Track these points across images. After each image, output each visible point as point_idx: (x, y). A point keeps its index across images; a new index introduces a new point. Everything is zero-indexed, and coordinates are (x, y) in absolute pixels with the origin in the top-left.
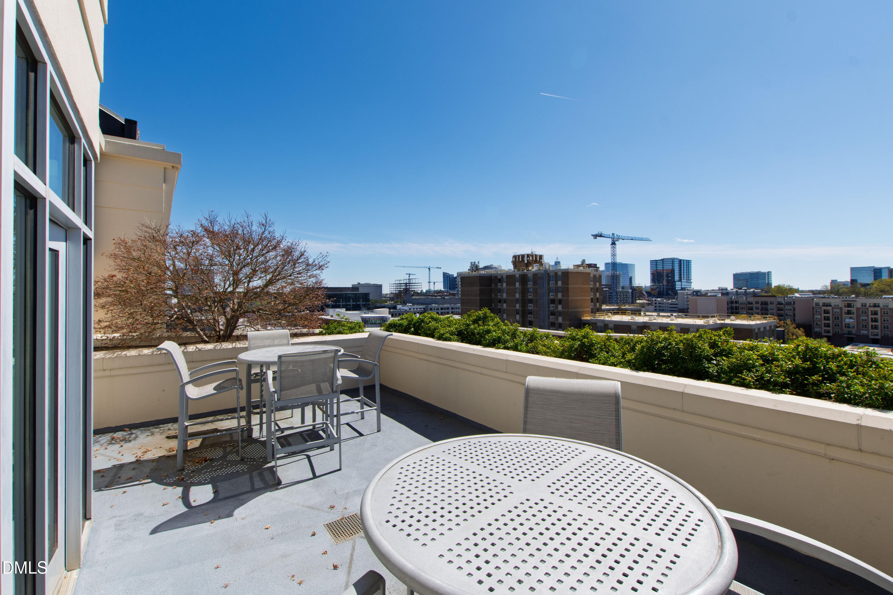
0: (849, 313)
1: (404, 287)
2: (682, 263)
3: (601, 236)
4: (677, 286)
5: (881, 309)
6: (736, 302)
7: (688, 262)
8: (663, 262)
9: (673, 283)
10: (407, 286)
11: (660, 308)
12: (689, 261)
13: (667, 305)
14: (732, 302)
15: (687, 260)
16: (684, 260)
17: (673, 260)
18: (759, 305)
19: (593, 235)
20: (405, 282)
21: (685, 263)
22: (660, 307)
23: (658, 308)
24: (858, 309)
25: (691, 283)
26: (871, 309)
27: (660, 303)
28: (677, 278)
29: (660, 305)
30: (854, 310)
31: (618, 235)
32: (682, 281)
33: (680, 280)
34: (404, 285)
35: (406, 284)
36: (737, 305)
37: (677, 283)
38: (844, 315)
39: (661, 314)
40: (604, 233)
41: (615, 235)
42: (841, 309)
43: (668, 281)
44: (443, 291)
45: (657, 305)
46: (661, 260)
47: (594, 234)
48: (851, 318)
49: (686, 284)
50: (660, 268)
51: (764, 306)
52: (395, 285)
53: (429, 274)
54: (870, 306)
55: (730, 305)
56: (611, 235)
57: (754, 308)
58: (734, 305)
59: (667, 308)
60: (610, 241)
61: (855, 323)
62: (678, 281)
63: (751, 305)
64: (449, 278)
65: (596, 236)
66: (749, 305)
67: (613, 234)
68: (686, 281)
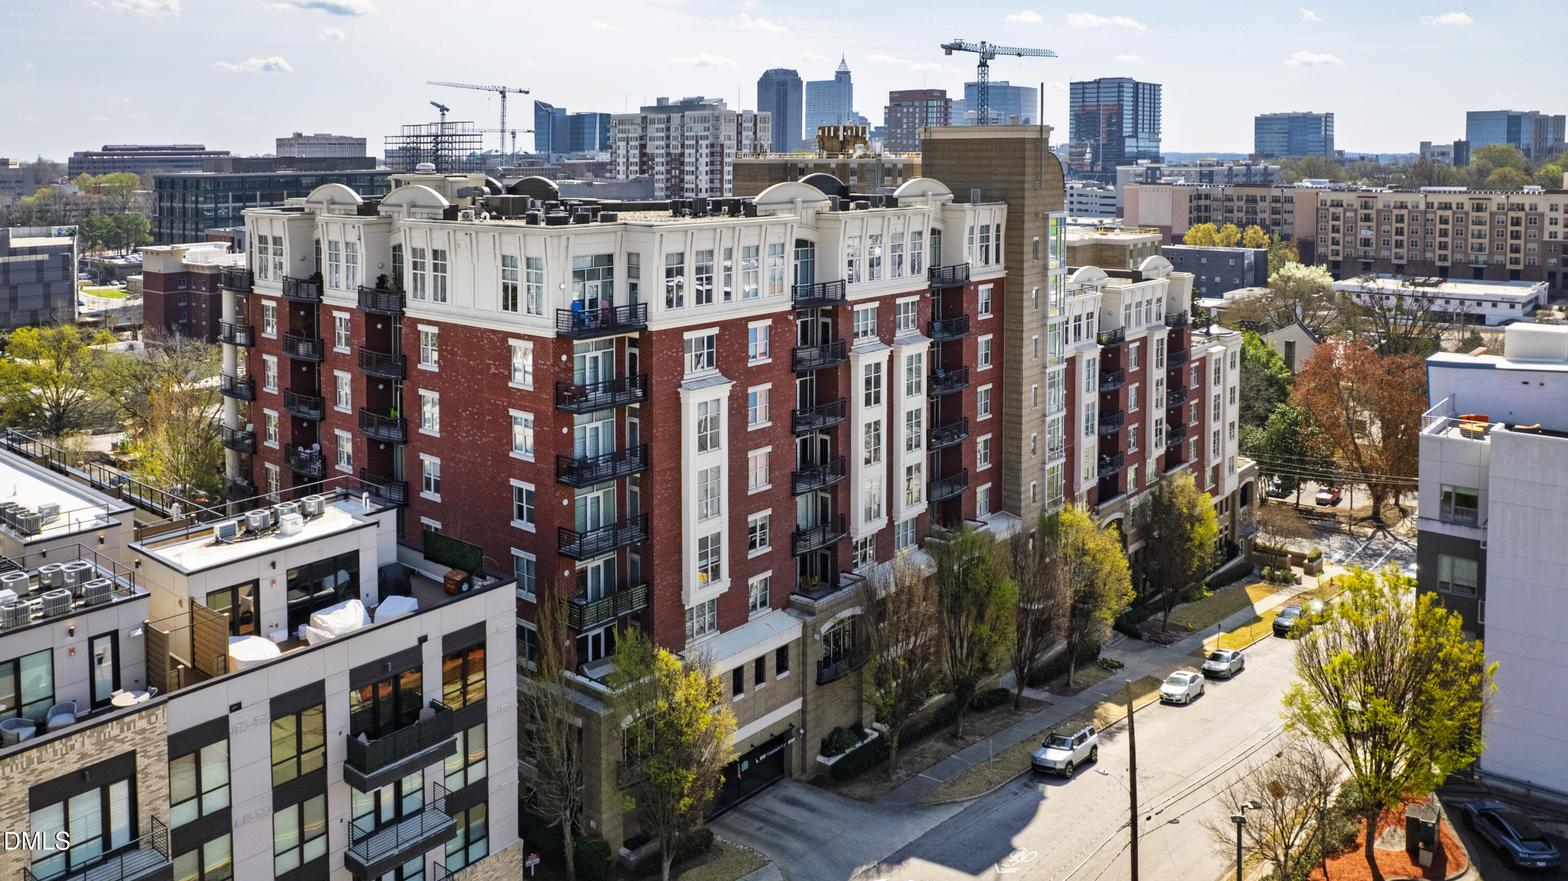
0: (1367, 218)
1: (429, 146)
2: (1141, 91)
3: (959, 47)
4: (1127, 150)
5: (1409, 212)
6: (1207, 197)
7: (1154, 89)
8: (1098, 88)
9: (1121, 140)
10: (437, 143)
11: (1081, 207)
12: (1155, 85)
13: (1094, 200)
14: (1199, 197)
15: (1150, 85)
16: (1144, 84)
17: (1119, 84)
18: (1242, 204)
19: (943, 46)
20: (434, 130)
21: (1147, 92)
22: (1080, 203)
23: (1076, 206)
24: (1378, 211)
25: (1160, 140)
26: (1396, 212)
27: (1080, 195)
28: (1127, 129)
29: (1081, 199)
30: (1373, 213)
31: (993, 44)
32: (1140, 135)
33: (1135, 135)
34: (429, 139)
35: (437, 136)
36: (1208, 202)
37: (1128, 142)
38: (1360, 224)
39: (1081, 220)
40: (968, 40)
41: (988, 45)
42: (1356, 211)
43: (1110, 134)
44: (532, 157)
45: (1076, 199)
46: (1095, 82)
47: (946, 43)
48: (1369, 228)
49: (1148, 144)
50: (1091, 101)
51: (1250, 205)
52: (401, 140)
53: (503, 108)
54: (1395, 207)
55: (1195, 203)
56: (979, 46)
57: (1235, 209)
58: (1203, 202)
59: (1094, 207)
60: (976, 58)
61: (1374, 237)
62: (1130, 137)
63: (1230, 204)
64: (554, 118)
65: (949, 49)
66: (1226, 203)
67: (983, 43)
68: (1147, 136)
